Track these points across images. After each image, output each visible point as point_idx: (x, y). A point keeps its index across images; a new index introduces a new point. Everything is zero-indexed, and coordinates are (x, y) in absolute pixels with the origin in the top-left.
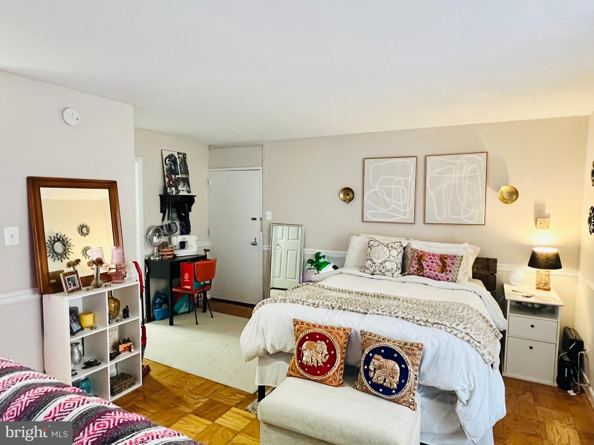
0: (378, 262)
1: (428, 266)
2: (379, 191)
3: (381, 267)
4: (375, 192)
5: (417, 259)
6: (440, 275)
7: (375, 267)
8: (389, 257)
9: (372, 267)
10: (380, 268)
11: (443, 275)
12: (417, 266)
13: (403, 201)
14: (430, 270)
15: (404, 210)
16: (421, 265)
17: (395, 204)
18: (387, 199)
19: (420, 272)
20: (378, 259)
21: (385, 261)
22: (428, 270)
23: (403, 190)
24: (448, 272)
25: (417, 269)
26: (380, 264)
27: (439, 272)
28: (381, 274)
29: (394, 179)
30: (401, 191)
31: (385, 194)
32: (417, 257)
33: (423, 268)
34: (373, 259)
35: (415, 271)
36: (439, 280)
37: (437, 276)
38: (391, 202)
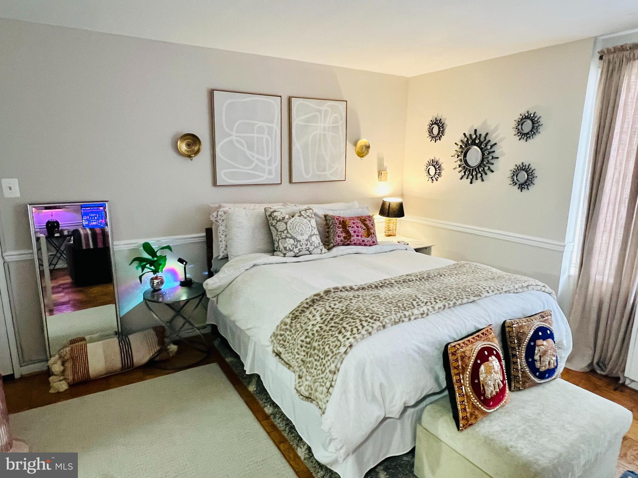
0: (303, 238)
1: (355, 232)
2: (237, 141)
3: (309, 244)
4: (231, 142)
5: (341, 226)
6: (366, 239)
7: (301, 246)
8: (312, 230)
9: (296, 247)
10: (308, 246)
11: (369, 239)
12: (344, 235)
13: (268, 156)
14: (358, 236)
15: (270, 168)
16: (348, 232)
17: (258, 159)
18: (248, 153)
19: (347, 241)
20: (302, 235)
21: (311, 236)
22: (356, 237)
23: (267, 139)
24: (373, 235)
25: (344, 237)
26: (307, 240)
27: (366, 237)
28: (308, 253)
29: (256, 124)
30: (264, 141)
31: (245, 146)
32: (340, 224)
33: (350, 235)
34: (294, 235)
35: (341, 241)
36: (365, 245)
37: (363, 241)
38: (253, 156)
